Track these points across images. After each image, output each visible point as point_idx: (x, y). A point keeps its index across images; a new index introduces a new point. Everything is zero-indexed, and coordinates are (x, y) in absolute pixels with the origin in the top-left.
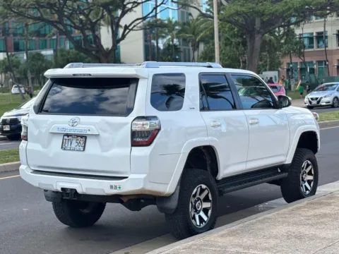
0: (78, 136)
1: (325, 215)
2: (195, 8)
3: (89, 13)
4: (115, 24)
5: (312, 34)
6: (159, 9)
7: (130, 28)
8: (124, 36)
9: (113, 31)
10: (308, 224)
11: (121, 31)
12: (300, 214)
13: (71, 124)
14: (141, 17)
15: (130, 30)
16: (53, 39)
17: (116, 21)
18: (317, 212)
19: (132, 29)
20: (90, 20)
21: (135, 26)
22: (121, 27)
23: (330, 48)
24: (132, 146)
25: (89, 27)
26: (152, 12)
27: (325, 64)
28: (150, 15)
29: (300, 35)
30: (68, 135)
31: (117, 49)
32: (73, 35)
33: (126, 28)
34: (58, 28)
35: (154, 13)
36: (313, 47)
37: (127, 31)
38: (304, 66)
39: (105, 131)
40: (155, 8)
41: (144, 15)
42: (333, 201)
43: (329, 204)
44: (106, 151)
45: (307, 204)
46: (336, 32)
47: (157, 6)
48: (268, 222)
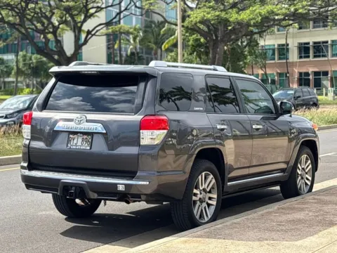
1: (300, 221)
2: (159, 14)
3: (52, 16)
4: (77, 29)
5: (274, 45)
6: (122, 15)
7: (93, 33)
8: (86, 41)
9: (75, 36)
10: (282, 230)
11: (83, 36)
12: (272, 220)
14: (104, 22)
15: (93, 35)
16: (15, 44)
17: (79, 25)
18: (290, 217)
19: (94, 34)
20: (52, 23)
21: (97, 31)
22: (84, 31)
23: (290, 60)
25: (51, 30)
26: (115, 18)
27: (286, 76)
28: (114, 21)
29: (262, 46)
31: (78, 53)
32: (35, 41)
33: (89, 32)
34: (20, 32)
35: (117, 19)
36: (274, 59)
37: (90, 36)
38: (265, 78)
40: (119, 14)
41: (108, 21)
42: (306, 206)
43: (302, 210)
45: (278, 209)
46: (296, 45)
47: (121, 12)
48: (236, 227)
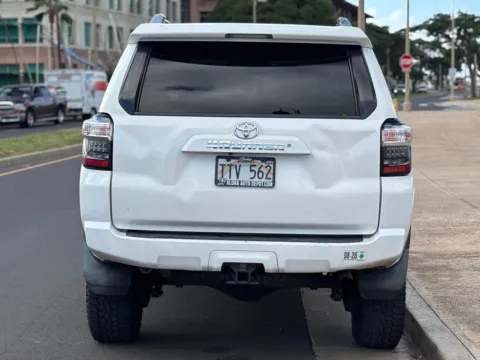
0: (254, 157)
13: (241, 135)
24: (383, 174)
30: (229, 157)
39: (321, 147)
44: (327, 185)
